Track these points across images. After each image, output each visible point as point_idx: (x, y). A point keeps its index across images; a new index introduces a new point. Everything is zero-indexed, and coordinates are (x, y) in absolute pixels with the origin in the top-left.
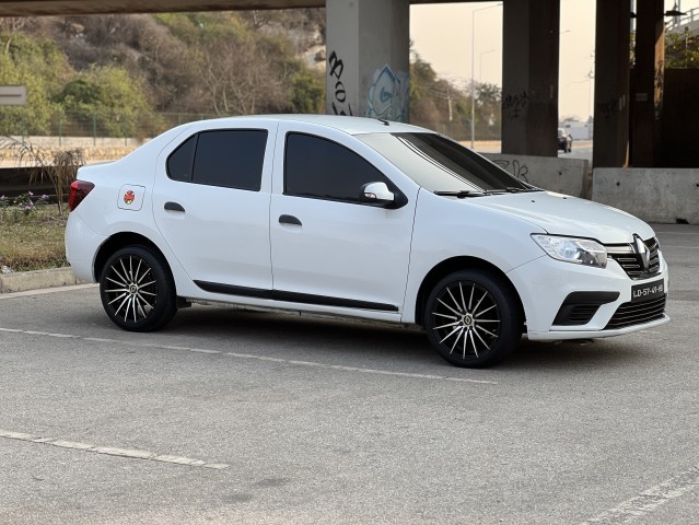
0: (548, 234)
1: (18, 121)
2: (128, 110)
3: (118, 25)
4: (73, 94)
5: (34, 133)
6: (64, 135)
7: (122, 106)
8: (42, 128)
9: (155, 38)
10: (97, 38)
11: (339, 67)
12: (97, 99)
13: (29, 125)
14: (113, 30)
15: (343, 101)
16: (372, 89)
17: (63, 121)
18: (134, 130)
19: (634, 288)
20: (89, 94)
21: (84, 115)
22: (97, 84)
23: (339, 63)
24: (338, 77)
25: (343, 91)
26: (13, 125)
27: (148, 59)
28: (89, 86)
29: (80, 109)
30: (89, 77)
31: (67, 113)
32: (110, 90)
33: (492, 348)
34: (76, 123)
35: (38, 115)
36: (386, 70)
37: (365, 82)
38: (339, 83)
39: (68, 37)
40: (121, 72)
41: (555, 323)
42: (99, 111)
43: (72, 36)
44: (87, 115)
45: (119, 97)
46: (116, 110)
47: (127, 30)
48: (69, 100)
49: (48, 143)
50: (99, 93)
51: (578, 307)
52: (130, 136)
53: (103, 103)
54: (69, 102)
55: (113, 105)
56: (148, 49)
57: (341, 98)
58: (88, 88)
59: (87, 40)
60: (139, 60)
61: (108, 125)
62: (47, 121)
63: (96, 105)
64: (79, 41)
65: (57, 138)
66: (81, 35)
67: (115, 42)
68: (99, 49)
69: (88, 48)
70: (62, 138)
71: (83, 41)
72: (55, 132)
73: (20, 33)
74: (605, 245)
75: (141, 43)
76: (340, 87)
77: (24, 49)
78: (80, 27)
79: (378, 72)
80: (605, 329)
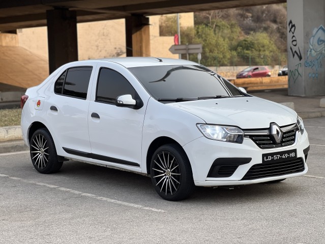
0: (206, 124)
1: (215, 59)
2: (267, 53)
3: (266, 12)
4: (241, 46)
5: (223, 65)
6: (236, 66)
7: (264, 51)
8: (226, 63)
9: (284, 18)
10: (258, 19)
11: (293, 28)
12: (252, 48)
13: (220, 62)
14: (264, 15)
15: (295, 45)
16: (312, 38)
17: (236, 59)
18: (269, 62)
19: (264, 155)
20: (249, 46)
21: (246, 56)
22: (253, 41)
23: (293, 26)
24: (293, 33)
25: (296, 41)
26: (212, 62)
27: (280, 27)
28: (249, 42)
29: (244, 53)
30: (250, 38)
31: (238, 56)
32: (259, 44)
33: (178, 190)
34: (242, 60)
35: (224, 57)
36: (321, 28)
37: (307, 35)
38: (294, 36)
39: (244, 20)
40: (265, 35)
41: (209, 176)
42: (253, 54)
43: (246, 19)
44: (248, 55)
45: (263, 46)
46: (262, 53)
47: (270, 15)
48: (239, 49)
49: (229, 70)
50: (253, 45)
51: (223, 167)
52: (268, 65)
53: (255, 49)
54: (239, 50)
55: (260, 51)
56: (280, 23)
57: (295, 44)
58: (249, 43)
59: (253, 21)
60: (276, 28)
61: (257, 60)
62: (229, 59)
63: (252, 51)
64: (249, 21)
65: (232, 67)
66: (250, 18)
67: (265, 21)
68: (257, 25)
69: (253, 24)
70: (235, 67)
71: (251, 21)
72: (232, 64)
73: (221, 19)
74: (243, 130)
75: (278, 20)
76: (294, 39)
77: (221, 27)
78: (250, 15)
79: (315, 30)
80: (242, 180)
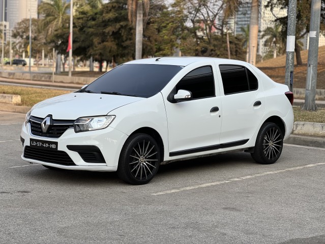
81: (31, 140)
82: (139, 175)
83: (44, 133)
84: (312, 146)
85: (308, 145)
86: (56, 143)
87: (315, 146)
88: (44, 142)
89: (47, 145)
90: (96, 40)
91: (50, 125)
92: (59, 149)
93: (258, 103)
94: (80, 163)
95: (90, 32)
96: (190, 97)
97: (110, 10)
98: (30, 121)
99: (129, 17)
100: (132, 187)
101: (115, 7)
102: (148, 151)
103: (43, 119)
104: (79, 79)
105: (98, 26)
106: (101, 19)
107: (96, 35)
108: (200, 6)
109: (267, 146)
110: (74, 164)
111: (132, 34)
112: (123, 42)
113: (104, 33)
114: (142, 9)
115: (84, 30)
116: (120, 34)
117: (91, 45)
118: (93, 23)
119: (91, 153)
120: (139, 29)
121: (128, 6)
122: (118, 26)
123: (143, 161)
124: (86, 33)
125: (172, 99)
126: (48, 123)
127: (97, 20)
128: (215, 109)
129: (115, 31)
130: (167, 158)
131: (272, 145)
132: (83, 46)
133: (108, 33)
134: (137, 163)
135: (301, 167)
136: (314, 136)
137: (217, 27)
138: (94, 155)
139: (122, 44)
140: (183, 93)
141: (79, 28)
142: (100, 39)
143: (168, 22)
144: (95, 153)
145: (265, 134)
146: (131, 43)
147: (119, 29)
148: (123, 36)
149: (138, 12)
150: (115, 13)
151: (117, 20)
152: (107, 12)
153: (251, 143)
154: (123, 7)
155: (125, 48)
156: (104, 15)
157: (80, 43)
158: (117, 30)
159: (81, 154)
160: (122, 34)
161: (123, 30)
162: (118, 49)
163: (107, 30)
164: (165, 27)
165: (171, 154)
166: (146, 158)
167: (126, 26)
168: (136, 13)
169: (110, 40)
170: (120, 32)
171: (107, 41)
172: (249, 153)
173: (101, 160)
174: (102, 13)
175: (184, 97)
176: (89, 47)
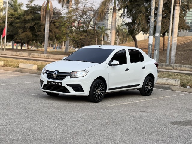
81: (48, 81)
82: (97, 98)
83: (55, 78)
84: (162, 89)
85: (160, 89)
86: (61, 83)
87: (164, 89)
88: (54, 82)
89: (56, 84)
90: (20, 31)
91: (58, 75)
92: (62, 85)
93: (144, 68)
94: (72, 92)
95: (17, 26)
96: (118, 64)
97: (29, 14)
98: (46, 73)
99: (41, 19)
100: (95, 103)
101: (32, 12)
102: (101, 87)
103: (54, 72)
104: (16, 53)
105: (21, 22)
106: (23, 19)
107: (20, 28)
108: (83, 14)
109: (147, 87)
110: (69, 92)
111: (41, 28)
112: (36, 32)
113: (25, 27)
114: (49, 14)
115: (13, 24)
116: (35, 28)
117: (17, 33)
118: (18, 21)
119: (77, 88)
120: (47, 26)
121: (41, 12)
122: (33, 23)
123: (99, 92)
124: (14, 26)
125: (110, 65)
126: (57, 74)
127: (21, 19)
128: (127, 70)
129: (32, 26)
130: (108, 91)
131: (149, 87)
132: (11, 34)
133: (28, 27)
134: (96, 93)
135: (163, 97)
136: (163, 84)
137: (92, 26)
138: (79, 88)
139: (36, 33)
140: (115, 62)
141: (9, 23)
142: (23, 30)
143: (65, 22)
144: (79, 87)
145: (146, 82)
146: (41, 33)
147: (34, 25)
148: (35, 29)
149: (47, 16)
150: (32, 16)
151: (33, 20)
152: (27, 15)
153: (141, 86)
154: (36, 13)
155: (37, 36)
156: (25, 16)
157: (10, 32)
158: (33, 25)
159: (73, 88)
160: (36, 28)
161: (36, 26)
162: (33, 36)
163: (27, 25)
164: (63, 25)
165: (110, 89)
166: (100, 91)
167: (38, 23)
168: (45, 17)
169: (28, 31)
170: (34, 26)
171: (26, 32)
172: (139, 91)
173: (82, 91)
174: (24, 15)
175: (116, 64)
176: (15, 34)
